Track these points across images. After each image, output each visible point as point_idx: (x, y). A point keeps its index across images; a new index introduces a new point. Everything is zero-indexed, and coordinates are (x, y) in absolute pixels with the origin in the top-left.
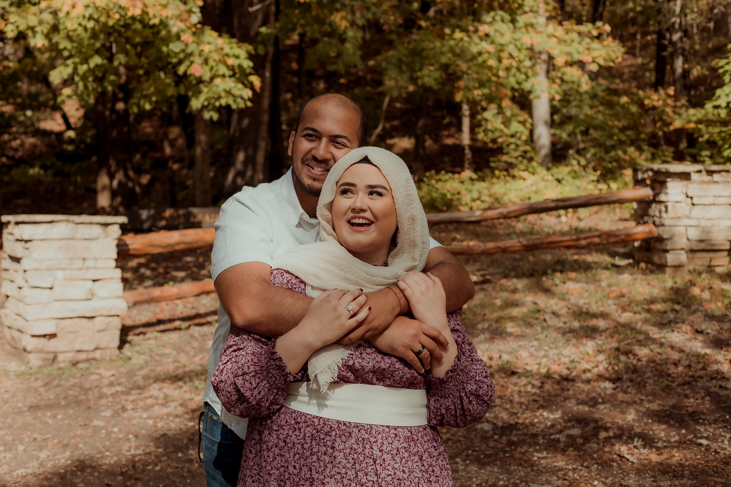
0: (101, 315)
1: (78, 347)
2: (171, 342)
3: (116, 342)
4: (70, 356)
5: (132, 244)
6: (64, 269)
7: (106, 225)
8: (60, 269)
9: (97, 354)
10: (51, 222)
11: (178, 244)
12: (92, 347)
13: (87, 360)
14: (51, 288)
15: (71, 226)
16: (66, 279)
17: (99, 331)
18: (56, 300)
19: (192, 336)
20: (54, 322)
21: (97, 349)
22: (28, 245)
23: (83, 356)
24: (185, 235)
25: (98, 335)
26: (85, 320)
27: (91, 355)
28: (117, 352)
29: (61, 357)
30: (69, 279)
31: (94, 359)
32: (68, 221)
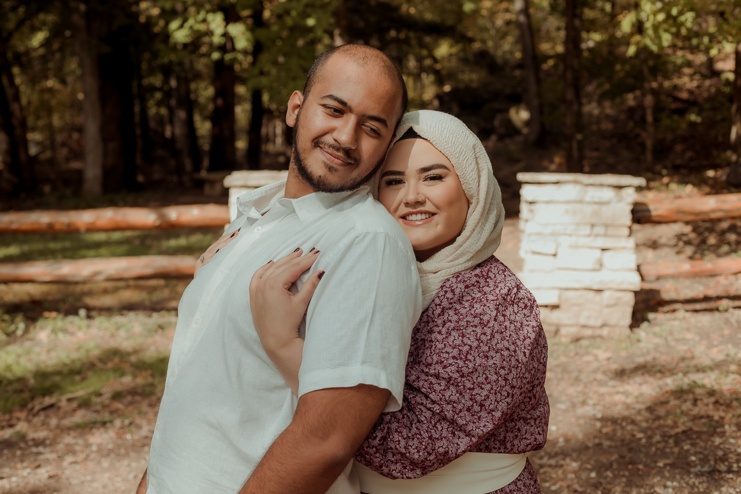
0: (610, 289)
1: (582, 321)
2: (699, 325)
3: (628, 320)
4: (573, 330)
5: (656, 209)
6: (570, 235)
7: (620, 187)
8: (565, 234)
9: (605, 332)
10: (557, 183)
11: (714, 211)
12: (599, 323)
13: (593, 337)
14: (555, 255)
15: (578, 188)
16: (571, 246)
17: (608, 306)
18: (559, 269)
19: (727, 321)
20: (556, 292)
21: (604, 325)
22: (533, 207)
23: (588, 332)
24: (723, 202)
25: (606, 311)
26: (592, 294)
27: (597, 332)
28: (628, 331)
29: (563, 331)
30: (575, 247)
31: (600, 337)
32: (576, 182)
